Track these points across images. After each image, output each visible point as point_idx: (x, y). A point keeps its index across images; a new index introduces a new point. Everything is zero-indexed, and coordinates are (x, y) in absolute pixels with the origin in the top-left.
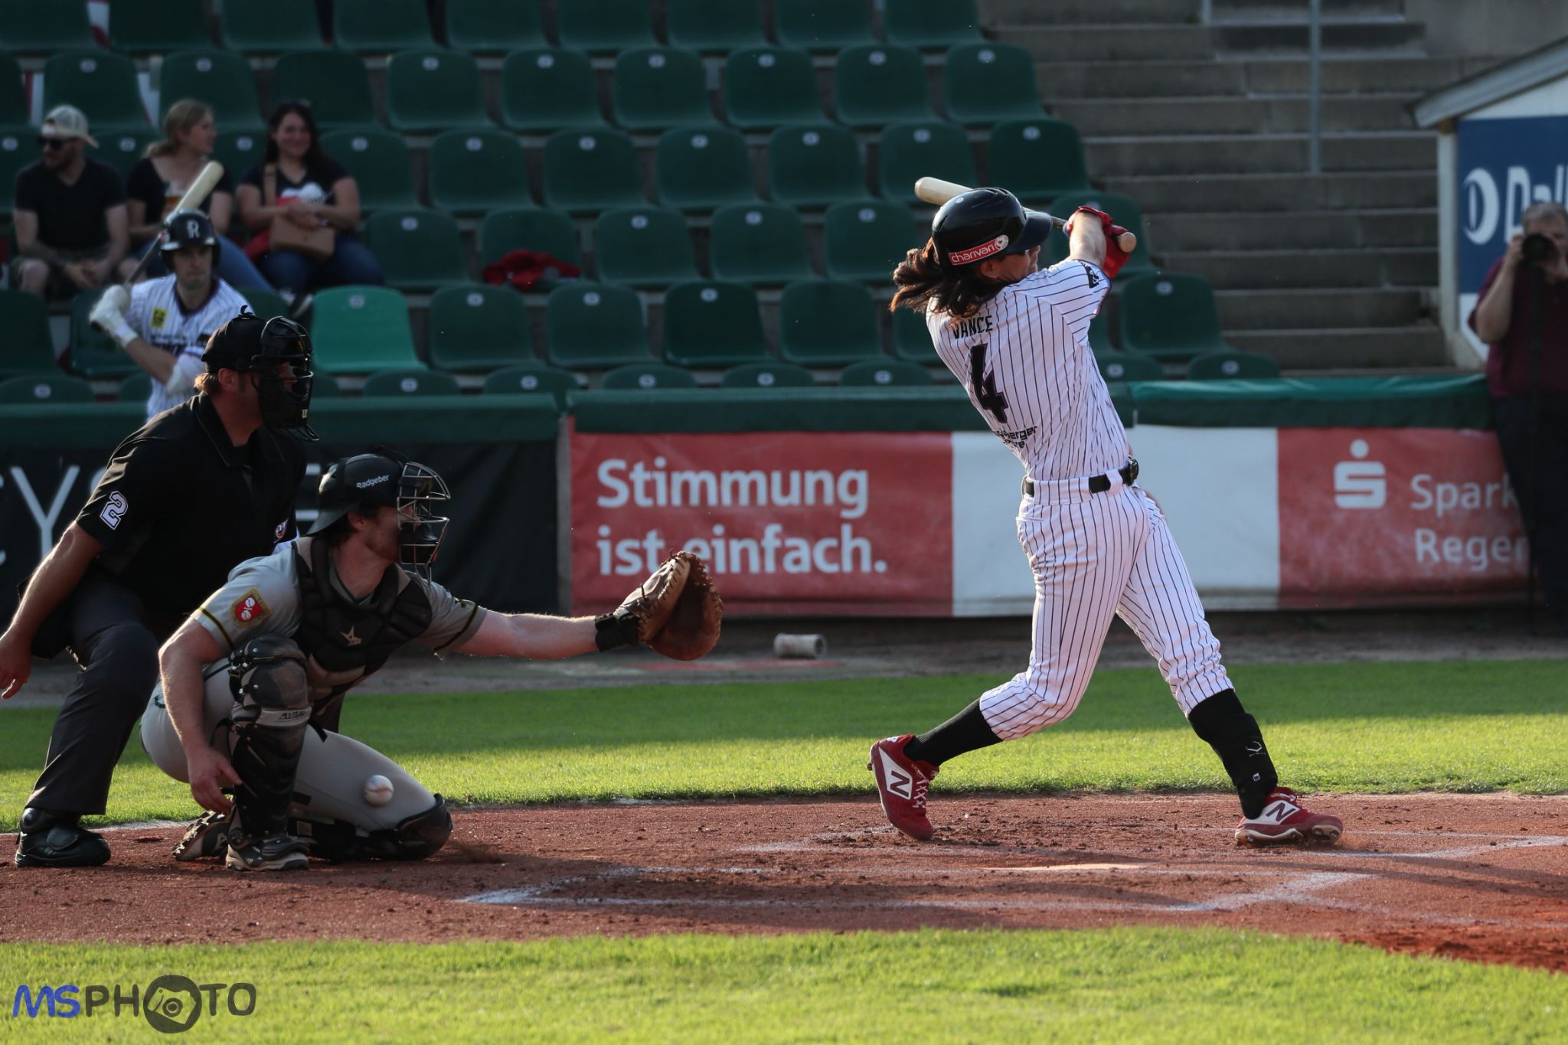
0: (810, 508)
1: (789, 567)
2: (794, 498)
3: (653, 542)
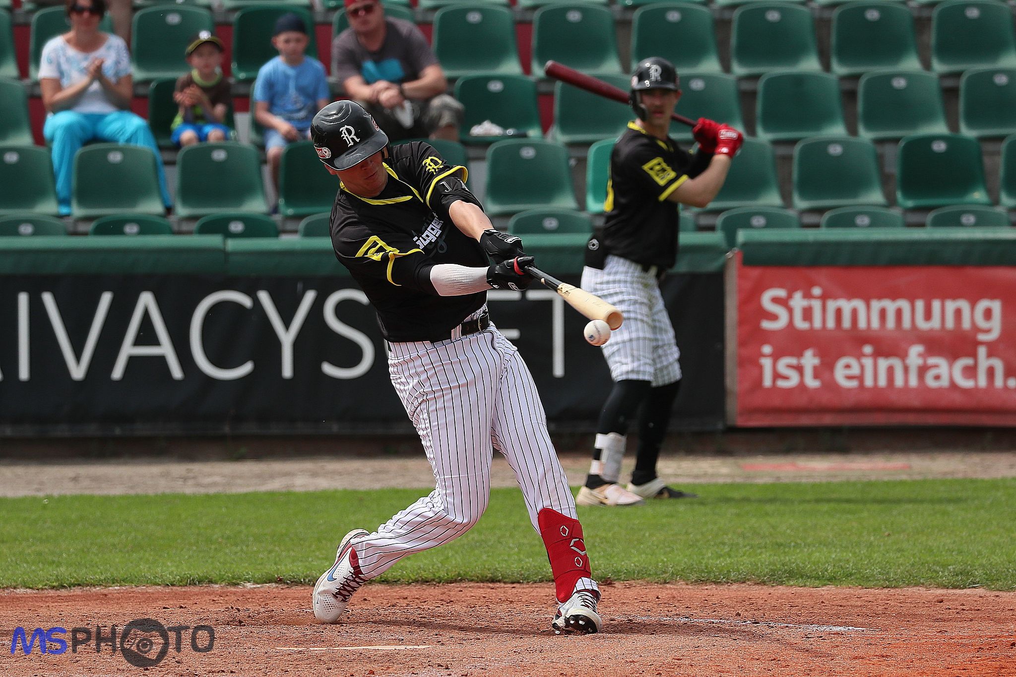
0: (950, 332)
1: (931, 383)
2: (935, 323)
3: (810, 360)
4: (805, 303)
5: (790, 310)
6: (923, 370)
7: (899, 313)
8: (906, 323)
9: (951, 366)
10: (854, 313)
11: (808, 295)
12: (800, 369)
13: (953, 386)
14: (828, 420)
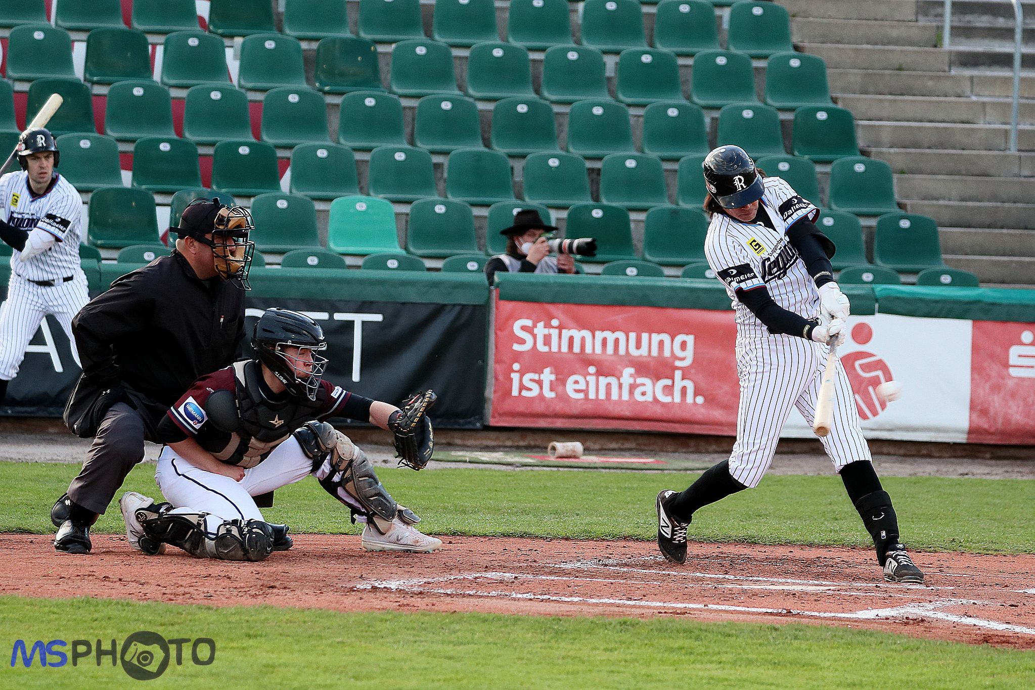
0: (655, 359)
1: (638, 397)
2: (644, 351)
3: (548, 376)
4: (546, 331)
5: (535, 336)
6: (632, 388)
7: (617, 341)
8: (622, 351)
9: (654, 385)
10: (583, 340)
11: (548, 326)
12: (540, 383)
13: (656, 400)
14: (559, 424)
